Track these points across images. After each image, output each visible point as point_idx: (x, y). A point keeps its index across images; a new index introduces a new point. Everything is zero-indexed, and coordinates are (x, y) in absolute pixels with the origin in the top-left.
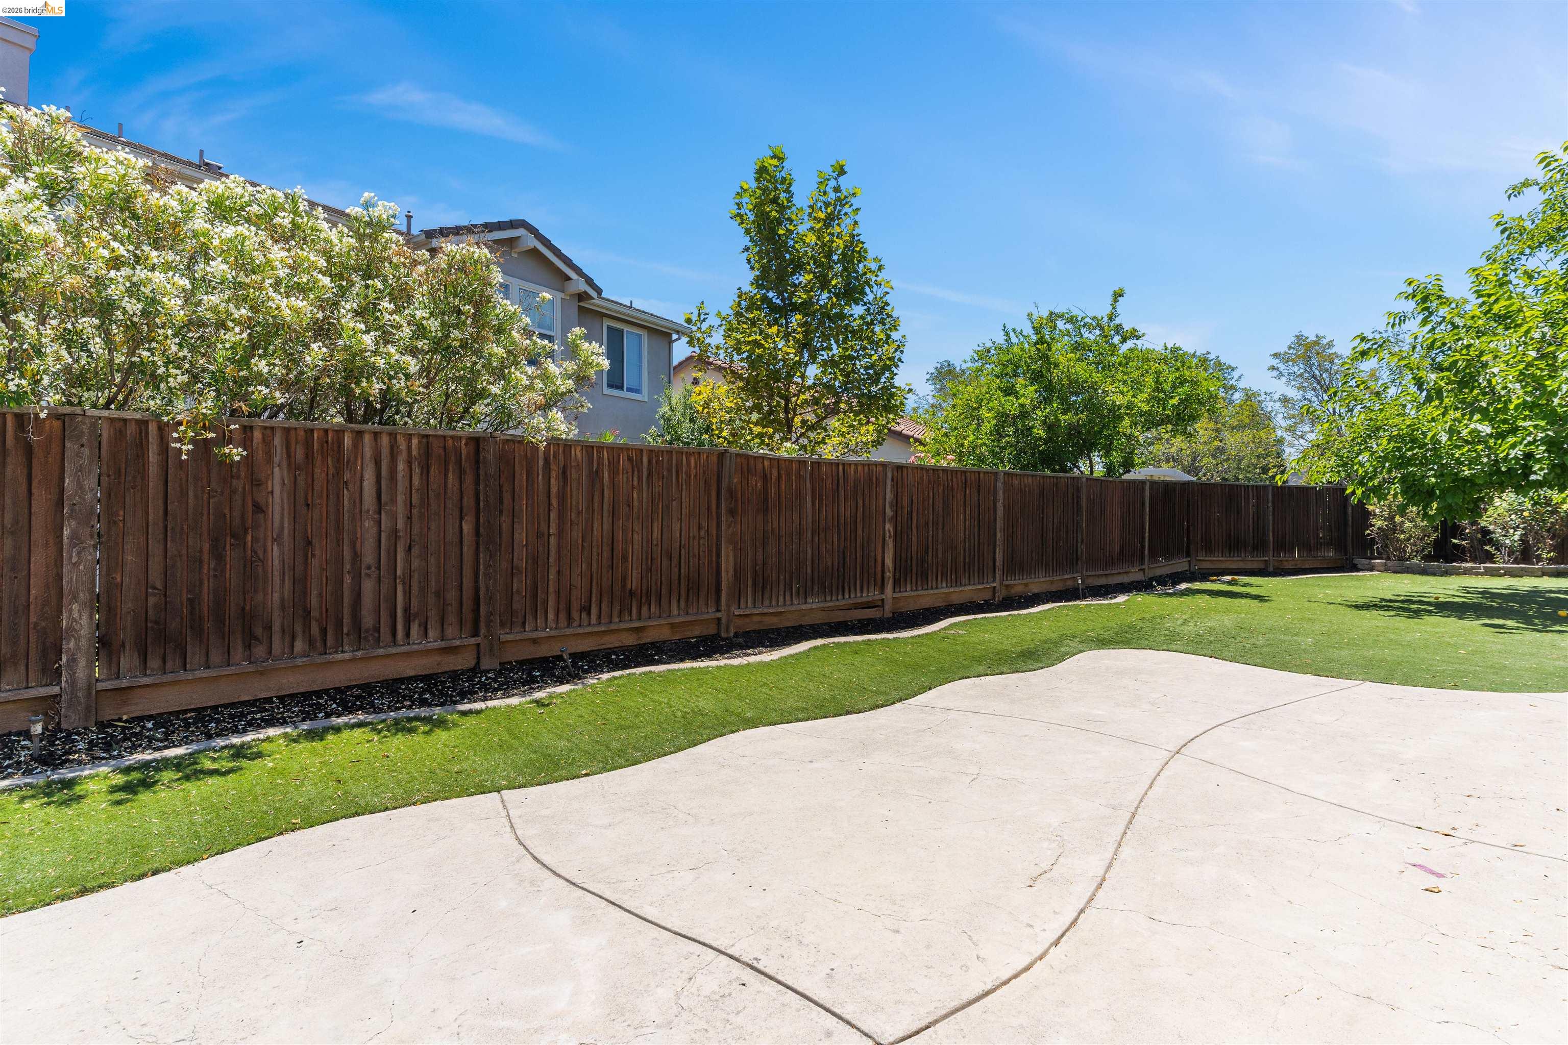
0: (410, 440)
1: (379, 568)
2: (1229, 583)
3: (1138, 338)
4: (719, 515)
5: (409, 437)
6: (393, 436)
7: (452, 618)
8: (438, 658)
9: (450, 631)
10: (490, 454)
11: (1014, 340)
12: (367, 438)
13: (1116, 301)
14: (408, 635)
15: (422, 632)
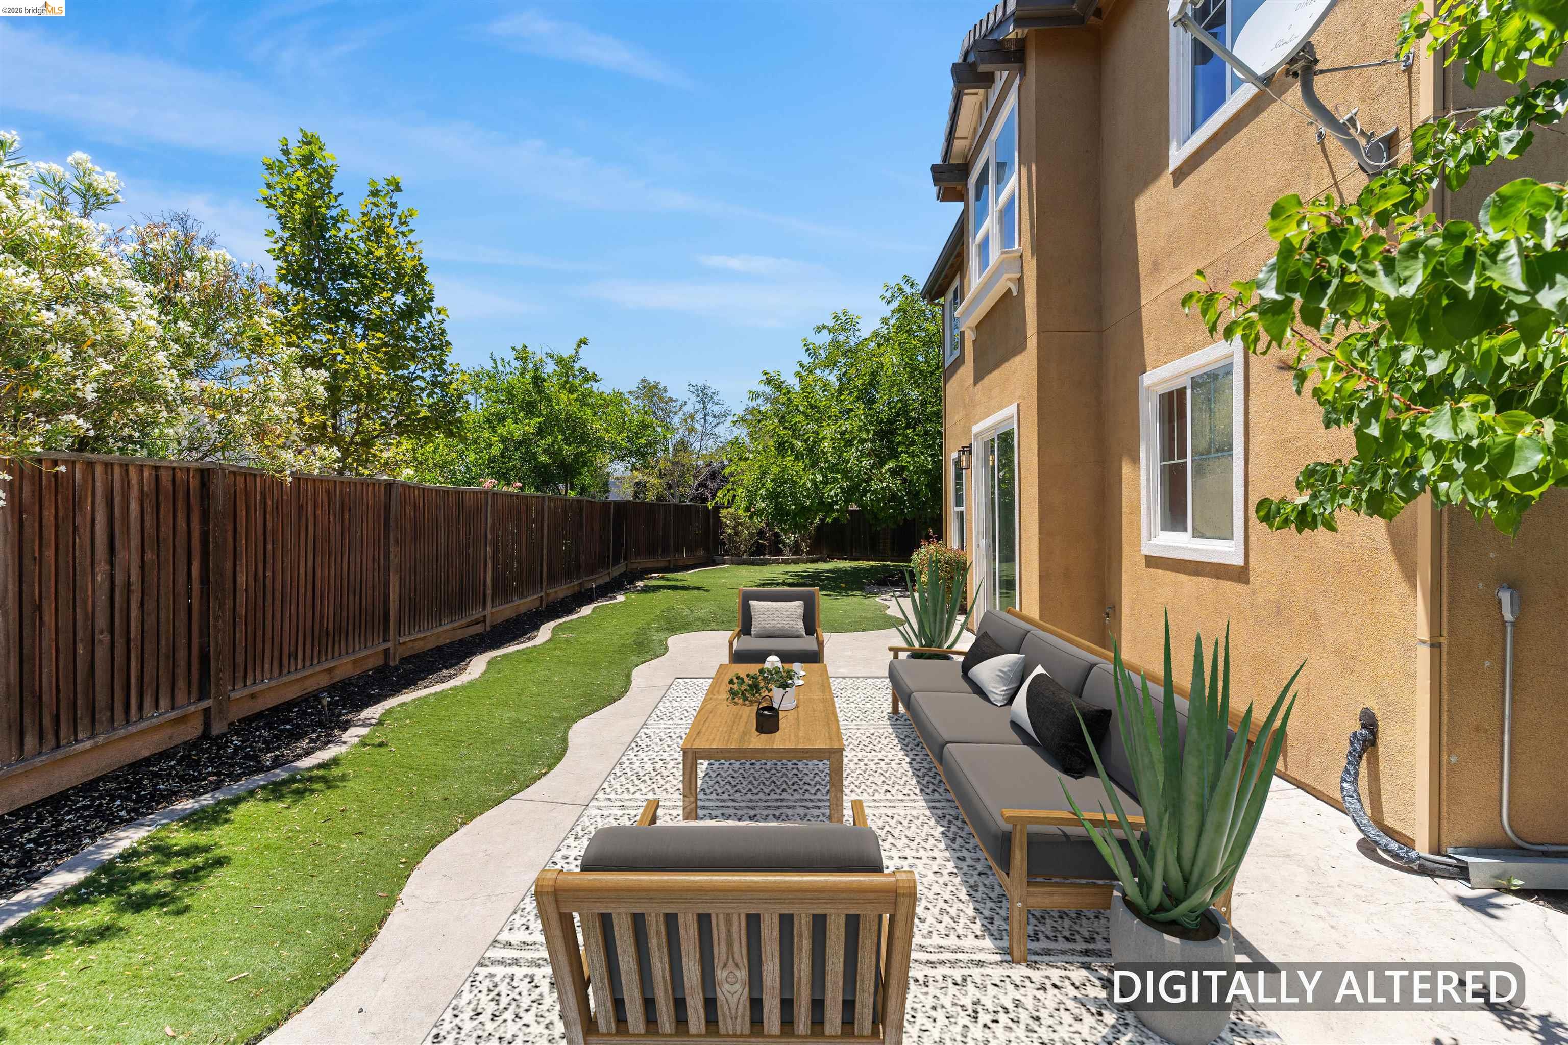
0: (142, 471)
1: (112, 632)
2: (662, 578)
3: (596, 381)
4: (387, 545)
5: (141, 468)
6: (125, 467)
7: (181, 684)
8: (169, 731)
9: (181, 697)
10: (218, 487)
11: (500, 368)
12: (99, 470)
13: (579, 346)
14: (141, 708)
15: (153, 703)
